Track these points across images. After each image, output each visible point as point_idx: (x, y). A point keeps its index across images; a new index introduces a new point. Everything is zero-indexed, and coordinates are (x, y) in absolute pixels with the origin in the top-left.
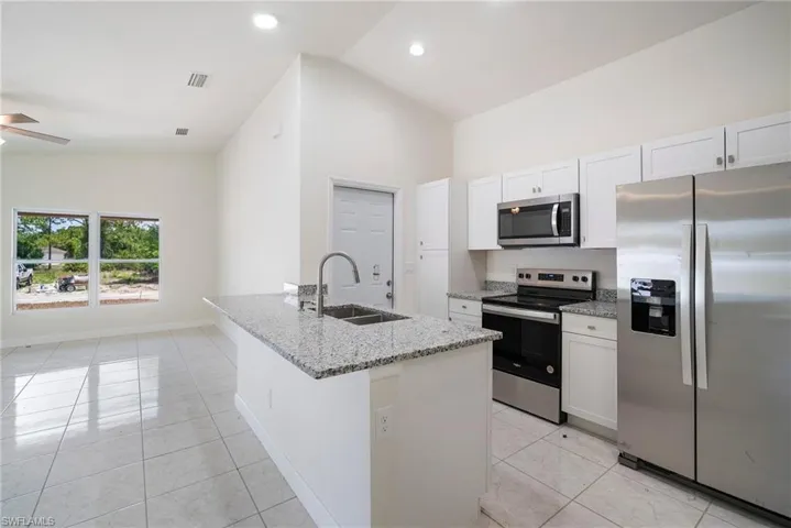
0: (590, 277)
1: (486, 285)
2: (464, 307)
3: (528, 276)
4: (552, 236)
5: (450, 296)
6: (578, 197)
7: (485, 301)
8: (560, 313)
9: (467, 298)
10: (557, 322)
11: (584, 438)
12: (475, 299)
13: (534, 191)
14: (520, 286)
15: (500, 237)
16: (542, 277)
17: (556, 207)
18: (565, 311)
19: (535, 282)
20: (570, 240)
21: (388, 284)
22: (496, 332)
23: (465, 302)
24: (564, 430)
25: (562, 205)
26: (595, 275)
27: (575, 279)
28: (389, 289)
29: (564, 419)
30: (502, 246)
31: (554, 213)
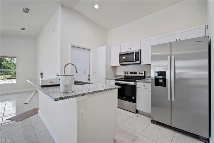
0: (143, 72)
1: (116, 76)
2: (110, 82)
3: (127, 73)
4: (134, 61)
5: (106, 79)
6: (141, 50)
7: (116, 80)
8: (136, 82)
9: (111, 79)
10: (135, 85)
11: (143, 116)
12: (113, 79)
13: (129, 49)
14: (125, 76)
15: (120, 62)
16: (131, 73)
17: (135, 53)
18: (137, 82)
19: (129, 75)
20: (138, 62)
21: (88, 76)
22: (119, 86)
23: (110, 80)
24: (137, 115)
25: (136, 53)
26: (145, 72)
27: (140, 73)
28: (89, 77)
29: (137, 112)
30: (121, 65)
31: (134, 55)
